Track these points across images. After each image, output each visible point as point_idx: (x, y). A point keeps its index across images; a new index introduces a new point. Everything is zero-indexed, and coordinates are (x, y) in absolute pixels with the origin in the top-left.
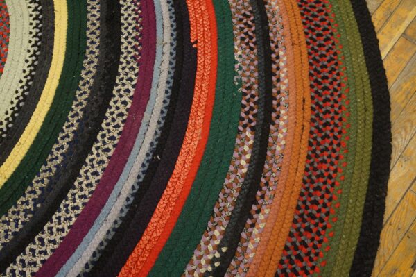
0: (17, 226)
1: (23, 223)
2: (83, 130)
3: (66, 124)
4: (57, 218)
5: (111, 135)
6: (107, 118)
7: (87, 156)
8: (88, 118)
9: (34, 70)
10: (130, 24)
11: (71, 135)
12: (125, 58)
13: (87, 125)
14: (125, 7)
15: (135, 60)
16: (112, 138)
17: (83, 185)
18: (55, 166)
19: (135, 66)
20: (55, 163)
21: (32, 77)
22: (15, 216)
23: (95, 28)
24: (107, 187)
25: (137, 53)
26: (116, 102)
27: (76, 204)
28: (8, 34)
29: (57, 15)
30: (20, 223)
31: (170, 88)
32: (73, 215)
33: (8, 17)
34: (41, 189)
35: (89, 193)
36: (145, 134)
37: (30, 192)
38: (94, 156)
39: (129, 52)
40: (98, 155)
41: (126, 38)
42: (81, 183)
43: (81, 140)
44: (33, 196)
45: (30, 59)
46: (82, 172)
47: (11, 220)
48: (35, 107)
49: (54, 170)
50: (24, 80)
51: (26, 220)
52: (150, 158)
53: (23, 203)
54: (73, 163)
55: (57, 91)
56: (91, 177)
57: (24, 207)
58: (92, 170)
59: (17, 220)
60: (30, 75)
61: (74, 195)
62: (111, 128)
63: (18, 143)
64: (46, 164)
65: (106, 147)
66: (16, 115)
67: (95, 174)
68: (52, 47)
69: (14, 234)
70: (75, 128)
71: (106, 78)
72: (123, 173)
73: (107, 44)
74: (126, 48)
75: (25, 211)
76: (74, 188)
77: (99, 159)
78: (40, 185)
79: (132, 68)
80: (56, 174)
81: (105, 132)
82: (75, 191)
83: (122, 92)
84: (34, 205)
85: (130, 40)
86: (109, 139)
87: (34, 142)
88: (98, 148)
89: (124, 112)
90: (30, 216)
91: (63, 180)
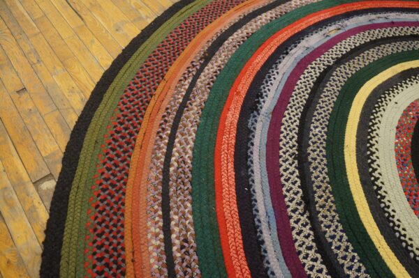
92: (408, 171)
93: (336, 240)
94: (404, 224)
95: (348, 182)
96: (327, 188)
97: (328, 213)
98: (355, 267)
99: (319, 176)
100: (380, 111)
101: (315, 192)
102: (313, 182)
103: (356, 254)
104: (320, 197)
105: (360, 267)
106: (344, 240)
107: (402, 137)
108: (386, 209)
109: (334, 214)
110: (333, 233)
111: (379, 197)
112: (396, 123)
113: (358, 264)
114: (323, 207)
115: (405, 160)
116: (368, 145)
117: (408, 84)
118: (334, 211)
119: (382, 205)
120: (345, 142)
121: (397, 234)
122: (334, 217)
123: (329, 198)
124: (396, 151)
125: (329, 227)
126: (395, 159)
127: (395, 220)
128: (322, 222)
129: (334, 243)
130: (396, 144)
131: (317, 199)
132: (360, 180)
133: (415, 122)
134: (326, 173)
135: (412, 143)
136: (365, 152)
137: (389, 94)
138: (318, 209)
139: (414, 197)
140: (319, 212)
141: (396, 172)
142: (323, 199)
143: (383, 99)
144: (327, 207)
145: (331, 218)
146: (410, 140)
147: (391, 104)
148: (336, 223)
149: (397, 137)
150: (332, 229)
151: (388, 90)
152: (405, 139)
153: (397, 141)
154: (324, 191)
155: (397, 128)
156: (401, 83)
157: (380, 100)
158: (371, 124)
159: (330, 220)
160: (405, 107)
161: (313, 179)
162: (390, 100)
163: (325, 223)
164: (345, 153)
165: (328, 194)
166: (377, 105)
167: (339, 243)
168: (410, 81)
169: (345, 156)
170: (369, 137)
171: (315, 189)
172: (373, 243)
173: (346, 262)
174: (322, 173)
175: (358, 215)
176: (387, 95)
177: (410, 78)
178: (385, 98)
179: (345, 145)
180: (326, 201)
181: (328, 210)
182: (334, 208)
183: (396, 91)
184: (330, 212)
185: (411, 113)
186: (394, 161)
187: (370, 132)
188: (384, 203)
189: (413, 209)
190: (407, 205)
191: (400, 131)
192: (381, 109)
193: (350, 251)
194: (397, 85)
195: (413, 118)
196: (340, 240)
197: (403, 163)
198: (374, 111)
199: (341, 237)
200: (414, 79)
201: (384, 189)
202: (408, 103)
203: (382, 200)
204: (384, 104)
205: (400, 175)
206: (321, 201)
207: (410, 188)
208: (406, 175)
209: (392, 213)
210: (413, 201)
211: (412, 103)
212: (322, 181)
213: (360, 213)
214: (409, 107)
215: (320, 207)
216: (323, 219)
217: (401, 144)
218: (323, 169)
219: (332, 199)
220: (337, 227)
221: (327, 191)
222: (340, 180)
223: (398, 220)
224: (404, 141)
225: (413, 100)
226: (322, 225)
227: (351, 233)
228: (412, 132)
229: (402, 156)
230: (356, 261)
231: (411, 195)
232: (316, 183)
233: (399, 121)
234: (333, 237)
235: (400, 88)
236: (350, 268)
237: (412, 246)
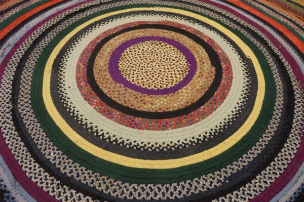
0: (211, 185)
1: (215, 186)
2: (263, 155)
3: (254, 147)
4: (236, 194)
5: (279, 167)
6: (278, 157)
7: (263, 170)
8: (268, 150)
9: (241, 110)
10: (299, 116)
11: (256, 155)
12: (294, 131)
13: (266, 154)
14: (297, 106)
15: (300, 135)
16: (280, 169)
17: (257, 185)
18: (243, 166)
19: (299, 138)
20: (243, 164)
21: (240, 113)
22: (211, 180)
23: (279, 107)
24: (271, 194)
25: (301, 133)
26: (285, 151)
27: (250, 193)
28: (231, 86)
29: (259, 90)
30: (213, 184)
32: (247, 198)
33: (232, 78)
34: (231, 173)
35: (260, 191)
36: (299, 177)
37: (224, 172)
38: (267, 172)
39: (297, 130)
40: (269, 173)
41: (296, 122)
42: (256, 183)
43: (261, 160)
44: (225, 174)
45: (240, 104)
46: (258, 177)
47: (209, 180)
48: (238, 129)
49: (242, 167)
50: (235, 112)
51: (217, 185)
52: (300, 192)
53: (218, 175)
54: (254, 170)
55: (253, 127)
56: (262, 183)
57: (218, 177)
58: (264, 180)
59: (212, 183)
60: (238, 111)
61: (250, 187)
62: (280, 163)
63: (224, 142)
64: (237, 162)
65: (275, 171)
66: (226, 127)
67: (265, 182)
68: (253, 104)
69: (208, 189)
70: (259, 152)
71: (282, 136)
72: (282, 191)
73: (285, 119)
74: (295, 127)
75: (218, 180)
76: (251, 183)
77: (270, 176)
78: (231, 170)
79: (297, 139)
80: (242, 170)
81: (276, 163)
82: (251, 185)
83: (290, 148)
84: (225, 180)
85: (298, 123)
86: (278, 168)
87: (233, 146)
88: (270, 170)
89: (289, 158)
90: (220, 184)
91: (245, 175)
92: (116, 114)
93: (134, 193)
94: (146, 141)
95: (101, 159)
96: (96, 177)
97: (114, 187)
98: (157, 191)
99: (85, 177)
100: (67, 101)
101: (95, 187)
102: (87, 183)
103: (149, 185)
104: (100, 186)
105: (158, 188)
106: (136, 187)
107: (93, 101)
108: (131, 146)
109: (116, 183)
110: (128, 192)
111: (121, 145)
112: (82, 98)
113: (156, 188)
114: (107, 188)
115: (108, 111)
116: (84, 127)
117: (63, 71)
118: (114, 182)
119: (128, 146)
120: (73, 140)
121: (150, 150)
122: (118, 185)
123: (103, 180)
124: (99, 112)
125: (123, 192)
126: (104, 117)
127: (140, 145)
128: (117, 195)
129: (135, 196)
130: (95, 108)
131: (100, 189)
132: (104, 149)
133: (89, 86)
134: (85, 170)
135: (100, 98)
136: (88, 132)
137: (61, 87)
138: (107, 193)
139: (133, 123)
140: (110, 193)
141: (112, 122)
142: (102, 184)
143: (61, 93)
144: (109, 185)
145: (118, 187)
146: (98, 98)
147: (68, 91)
148: (123, 186)
149: (91, 104)
150: (125, 191)
151: (58, 85)
152: (95, 101)
153: (93, 106)
154: (98, 180)
155: (85, 99)
156: (59, 73)
157: (60, 96)
158: (72, 114)
159: (119, 189)
160: (76, 85)
161: (85, 182)
162: (65, 89)
163: (119, 194)
164: (80, 146)
165: (101, 178)
166: (62, 101)
167: (137, 193)
168: (62, 67)
169: (82, 148)
170: (80, 122)
171: (92, 185)
172: (147, 169)
173: (151, 195)
174: (84, 173)
175: (125, 167)
176: (60, 89)
177: (60, 66)
178: (61, 91)
179: (75, 142)
180: (105, 183)
181: (112, 186)
182: (112, 180)
183: (62, 81)
184: (114, 185)
185: (82, 84)
186: (104, 118)
187: (77, 119)
188: (127, 144)
189: (140, 129)
190: (136, 130)
191: (89, 100)
192: (67, 100)
193: (145, 188)
194: (58, 77)
195: (86, 85)
196: (136, 190)
197: (109, 114)
198: (65, 105)
199: (134, 188)
200: (62, 64)
201: (118, 138)
202: (75, 81)
203: (125, 144)
204: (65, 95)
205: (116, 121)
206: (103, 187)
207: (126, 121)
208: (117, 117)
209: (136, 144)
210: (135, 125)
211: (76, 78)
212: (90, 177)
213: (125, 165)
214: (77, 82)
215: (106, 190)
216: (116, 194)
217: (97, 105)
218: (82, 170)
219: (106, 177)
220: (126, 187)
221: (99, 178)
222: (96, 164)
223: (142, 143)
224: (96, 102)
225: (75, 76)
226: (120, 196)
227: (135, 179)
228: (93, 93)
229: (104, 111)
230: (153, 188)
231: (131, 124)
232: (89, 182)
233: (82, 95)
234: (131, 194)
235: (62, 77)
236: (156, 195)
237: (160, 146)
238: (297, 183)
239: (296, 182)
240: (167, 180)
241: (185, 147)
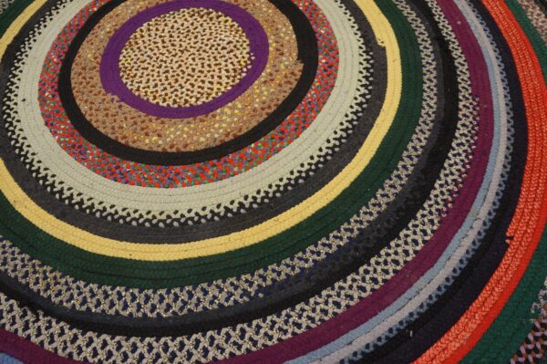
0: (227, 300)
1: (235, 301)
2: (349, 251)
3: (335, 233)
4: (271, 321)
5: (375, 276)
6: (380, 256)
7: (339, 281)
8: (361, 242)
9: (331, 155)
10: (452, 174)
11: (334, 248)
12: (431, 206)
13: (356, 249)
14: (455, 152)
15: (440, 215)
16: (375, 280)
17: (318, 308)
18: (300, 268)
19: (436, 221)
20: (302, 264)
21: (326, 161)
22: (231, 289)
23: (415, 153)
24: (342, 327)
25: (445, 209)
26: (398, 246)
27: (300, 321)
28: (324, 103)
29: (382, 114)
30: (232, 299)
31: (460, 269)
32: (290, 331)
33: (333, 86)
34: (273, 280)
35: (320, 320)
36: (410, 299)
37: (260, 276)
38: (346, 285)
39: (437, 203)
40: (351, 287)
41: (441, 186)
42: (317, 303)
43: (341, 260)
44: (260, 281)
45: (333, 142)
46: (324, 293)
47: (226, 290)
48: (313, 194)
49: (297, 270)
50: (316, 159)
51: (240, 300)
52: (402, 328)
53: (247, 281)
54: (320, 278)
55: (344, 192)
56: (331, 305)
57: (246, 286)
58: (336, 299)
59: (232, 294)
60: (324, 157)
61: (303, 310)
62: (379, 268)
63: (275, 218)
64: (292, 259)
65: (364, 285)
66: (290, 188)
67: (337, 304)
68: (361, 144)
69: (221, 305)
70: (342, 244)
71: (401, 213)
72: (366, 324)
73: (419, 179)
74: (436, 196)
75: (245, 290)
76: (307, 303)
77: (350, 292)
78: (274, 275)
79: (432, 222)
80: (297, 275)
81: (371, 269)
82: (306, 307)
83: (409, 240)
84: (257, 292)
85: (444, 190)
86: (371, 279)
87: (293, 228)
88: (354, 280)
89: (401, 261)
90: (246, 299)
91: (300, 287)
92: (92, 154)
93: (89, 300)
94: (131, 206)
95: (48, 234)
96: (34, 266)
97: (59, 287)
98: (129, 299)
99: (16, 266)
100: (15, 127)
101: (28, 284)
102: (16, 277)
103: (118, 288)
104: (37, 282)
105: (132, 294)
106: (95, 290)
107: (59, 129)
108: (104, 214)
109: (63, 281)
110: (80, 298)
111: (88, 211)
112: (41, 121)
113: (128, 294)
114: (48, 287)
115: (80, 147)
116: (34, 175)
117: (19, 67)
118: (61, 278)
119: (98, 215)
120: (9, 199)
121: (134, 223)
122: (66, 283)
123: (45, 272)
124: (64, 148)
125: (72, 297)
126: (70, 157)
127: (121, 213)
128: (61, 302)
129: (90, 305)
130: (58, 141)
131: (35, 288)
132: (58, 218)
133: (58, 99)
134: (19, 254)
135: (72, 123)
136: (38, 185)
137: (9, 99)
138: (45, 296)
139: (118, 171)
140: (50, 297)
141: (82, 168)
142: (40, 280)
143: (8, 111)
144: (52, 282)
145: (65, 288)
146: (69, 122)
147: (20, 108)
148: (74, 286)
149: (54, 134)
150: (75, 296)
151: (5, 96)
152: (62, 127)
153: (57, 137)
154: (35, 272)
155: (47, 124)
156: (11, 73)
157: (5, 116)
158: (17, 151)
159: (66, 291)
160: (36, 95)
161: (13, 275)
162: (16, 104)
163: (65, 299)
164: (19, 210)
165: (41, 270)
166: (7, 125)
167: (94, 300)
168: (19, 60)
169: (23, 213)
170: (28, 166)
171: (23, 281)
172: (122, 259)
173: (117, 306)
174: (16, 259)
175: (86, 252)
176: (8, 103)
177: (16, 58)
178: (9, 106)
179: (12, 202)
180: (46, 278)
181: (56, 284)
182: (58, 274)
183: (13, 88)
184: (59, 283)
185: (47, 94)
186: (71, 160)
187: (24, 160)
188: (98, 210)
189: (126, 183)
190: (119, 185)
191: (52, 125)
192: (15, 123)
193: (110, 293)
194: (9, 80)
195: (53, 96)
196: (93, 295)
197: (80, 153)
198: (9, 134)
199: (91, 291)
200: (21, 55)
201: (85, 198)
202: (36, 87)
203: (94, 210)
204: (12, 115)
205: (89, 167)
206: (41, 286)
207: (106, 168)
208: (93, 160)
209: (113, 211)
210: (119, 176)
211: (40, 82)
212: (24, 266)
213: (85, 249)
214: (40, 90)
215: (45, 290)
216: (59, 299)
217: (63, 135)
218: (13, 253)
219: (49, 268)
220: (78, 288)
221: (37, 268)
222: (39, 243)
223: (124, 210)
224: (63, 129)
225: (38, 79)
226: (65, 304)
227: (96, 276)
228: (63, 112)
229: (74, 146)
230: (123, 294)
231: (113, 173)
232: (20, 275)
233: (43, 115)
234: (84, 301)
235: (15, 80)
236: (126, 307)
237: (154, 217)
238: (402, 311)
239: (399, 310)
240: (150, 282)
241: (199, 222)
